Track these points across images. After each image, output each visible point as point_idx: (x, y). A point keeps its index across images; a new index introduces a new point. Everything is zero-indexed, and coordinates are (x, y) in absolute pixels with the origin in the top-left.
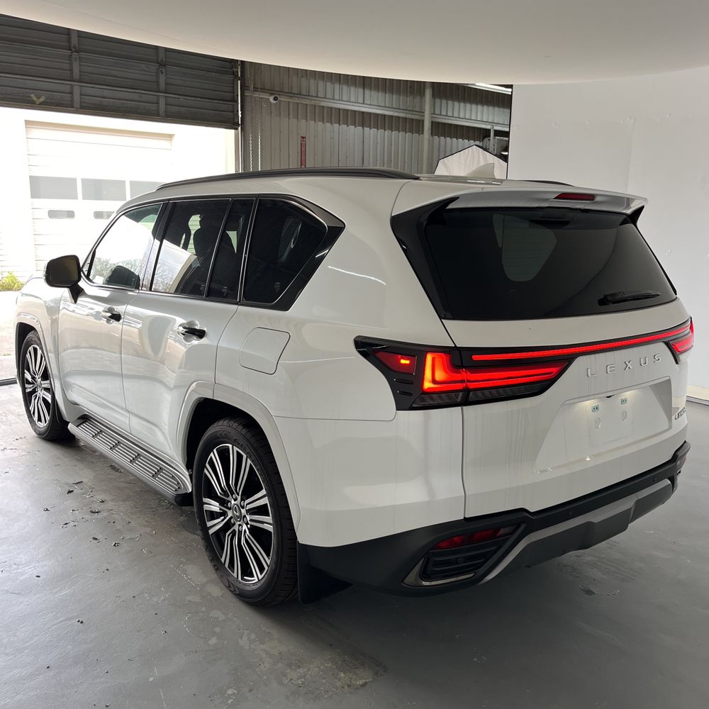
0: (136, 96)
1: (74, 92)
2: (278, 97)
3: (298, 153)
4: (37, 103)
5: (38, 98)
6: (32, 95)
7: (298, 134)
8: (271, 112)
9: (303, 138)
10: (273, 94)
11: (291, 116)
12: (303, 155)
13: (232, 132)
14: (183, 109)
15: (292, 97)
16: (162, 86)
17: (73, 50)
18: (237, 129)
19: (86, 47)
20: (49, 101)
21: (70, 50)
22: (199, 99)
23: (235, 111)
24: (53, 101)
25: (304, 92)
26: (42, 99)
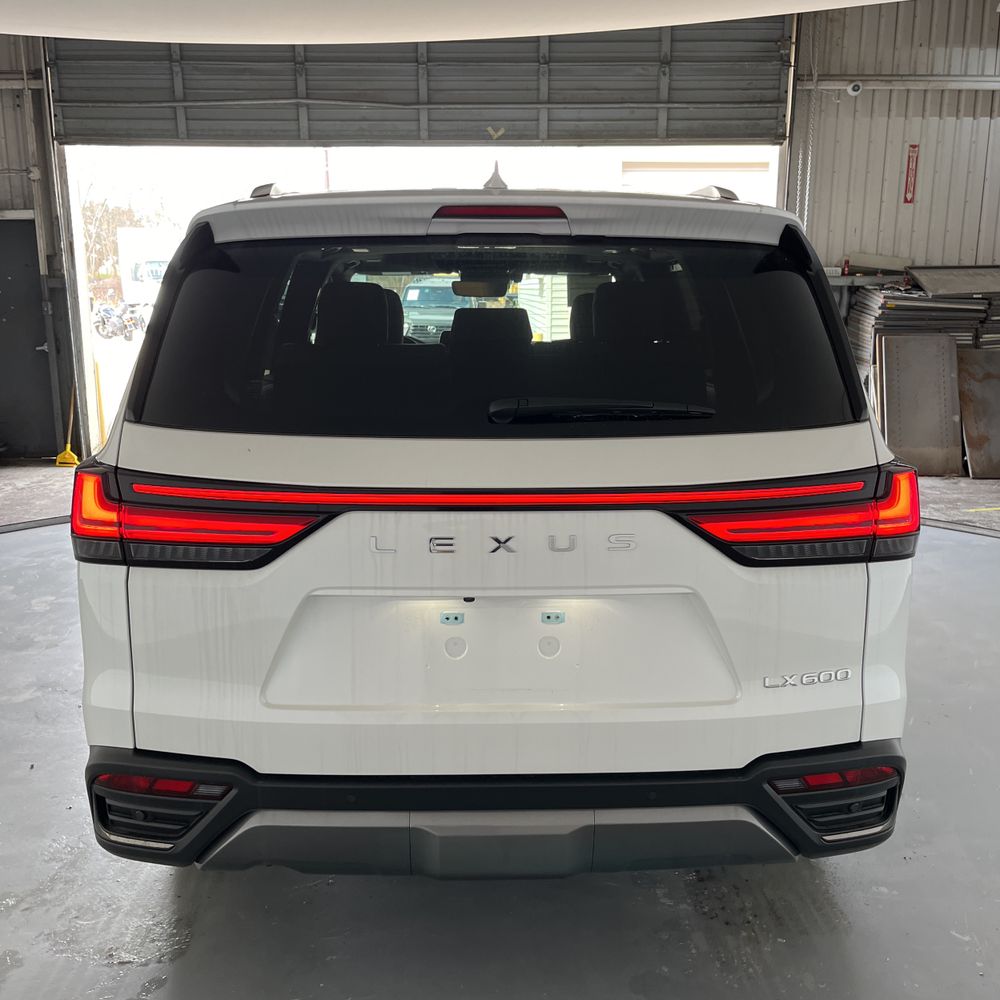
0: (625, 113)
1: (540, 118)
2: (860, 85)
3: (901, 172)
4: (496, 136)
5: (496, 131)
6: (489, 129)
7: (904, 142)
8: (855, 111)
9: (914, 146)
10: (852, 81)
11: (893, 113)
12: (911, 174)
13: (776, 149)
14: (696, 124)
15: (890, 81)
16: (664, 94)
17: (542, 61)
18: (781, 144)
19: (559, 55)
20: (510, 133)
21: (539, 61)
22: (718, 105)
23: (781, 117)
24: (515, 133)
25: (922, 70)
26: (500, 133)
